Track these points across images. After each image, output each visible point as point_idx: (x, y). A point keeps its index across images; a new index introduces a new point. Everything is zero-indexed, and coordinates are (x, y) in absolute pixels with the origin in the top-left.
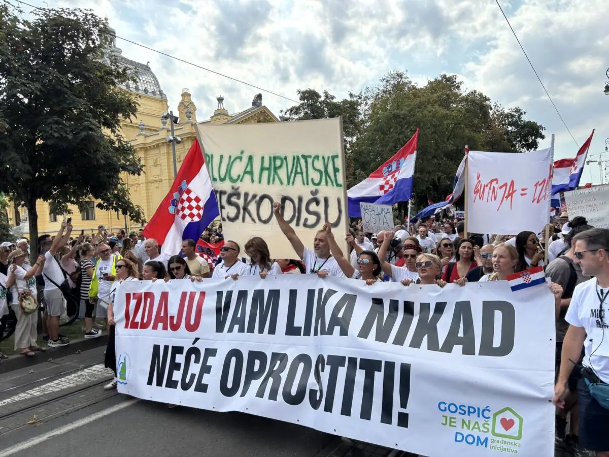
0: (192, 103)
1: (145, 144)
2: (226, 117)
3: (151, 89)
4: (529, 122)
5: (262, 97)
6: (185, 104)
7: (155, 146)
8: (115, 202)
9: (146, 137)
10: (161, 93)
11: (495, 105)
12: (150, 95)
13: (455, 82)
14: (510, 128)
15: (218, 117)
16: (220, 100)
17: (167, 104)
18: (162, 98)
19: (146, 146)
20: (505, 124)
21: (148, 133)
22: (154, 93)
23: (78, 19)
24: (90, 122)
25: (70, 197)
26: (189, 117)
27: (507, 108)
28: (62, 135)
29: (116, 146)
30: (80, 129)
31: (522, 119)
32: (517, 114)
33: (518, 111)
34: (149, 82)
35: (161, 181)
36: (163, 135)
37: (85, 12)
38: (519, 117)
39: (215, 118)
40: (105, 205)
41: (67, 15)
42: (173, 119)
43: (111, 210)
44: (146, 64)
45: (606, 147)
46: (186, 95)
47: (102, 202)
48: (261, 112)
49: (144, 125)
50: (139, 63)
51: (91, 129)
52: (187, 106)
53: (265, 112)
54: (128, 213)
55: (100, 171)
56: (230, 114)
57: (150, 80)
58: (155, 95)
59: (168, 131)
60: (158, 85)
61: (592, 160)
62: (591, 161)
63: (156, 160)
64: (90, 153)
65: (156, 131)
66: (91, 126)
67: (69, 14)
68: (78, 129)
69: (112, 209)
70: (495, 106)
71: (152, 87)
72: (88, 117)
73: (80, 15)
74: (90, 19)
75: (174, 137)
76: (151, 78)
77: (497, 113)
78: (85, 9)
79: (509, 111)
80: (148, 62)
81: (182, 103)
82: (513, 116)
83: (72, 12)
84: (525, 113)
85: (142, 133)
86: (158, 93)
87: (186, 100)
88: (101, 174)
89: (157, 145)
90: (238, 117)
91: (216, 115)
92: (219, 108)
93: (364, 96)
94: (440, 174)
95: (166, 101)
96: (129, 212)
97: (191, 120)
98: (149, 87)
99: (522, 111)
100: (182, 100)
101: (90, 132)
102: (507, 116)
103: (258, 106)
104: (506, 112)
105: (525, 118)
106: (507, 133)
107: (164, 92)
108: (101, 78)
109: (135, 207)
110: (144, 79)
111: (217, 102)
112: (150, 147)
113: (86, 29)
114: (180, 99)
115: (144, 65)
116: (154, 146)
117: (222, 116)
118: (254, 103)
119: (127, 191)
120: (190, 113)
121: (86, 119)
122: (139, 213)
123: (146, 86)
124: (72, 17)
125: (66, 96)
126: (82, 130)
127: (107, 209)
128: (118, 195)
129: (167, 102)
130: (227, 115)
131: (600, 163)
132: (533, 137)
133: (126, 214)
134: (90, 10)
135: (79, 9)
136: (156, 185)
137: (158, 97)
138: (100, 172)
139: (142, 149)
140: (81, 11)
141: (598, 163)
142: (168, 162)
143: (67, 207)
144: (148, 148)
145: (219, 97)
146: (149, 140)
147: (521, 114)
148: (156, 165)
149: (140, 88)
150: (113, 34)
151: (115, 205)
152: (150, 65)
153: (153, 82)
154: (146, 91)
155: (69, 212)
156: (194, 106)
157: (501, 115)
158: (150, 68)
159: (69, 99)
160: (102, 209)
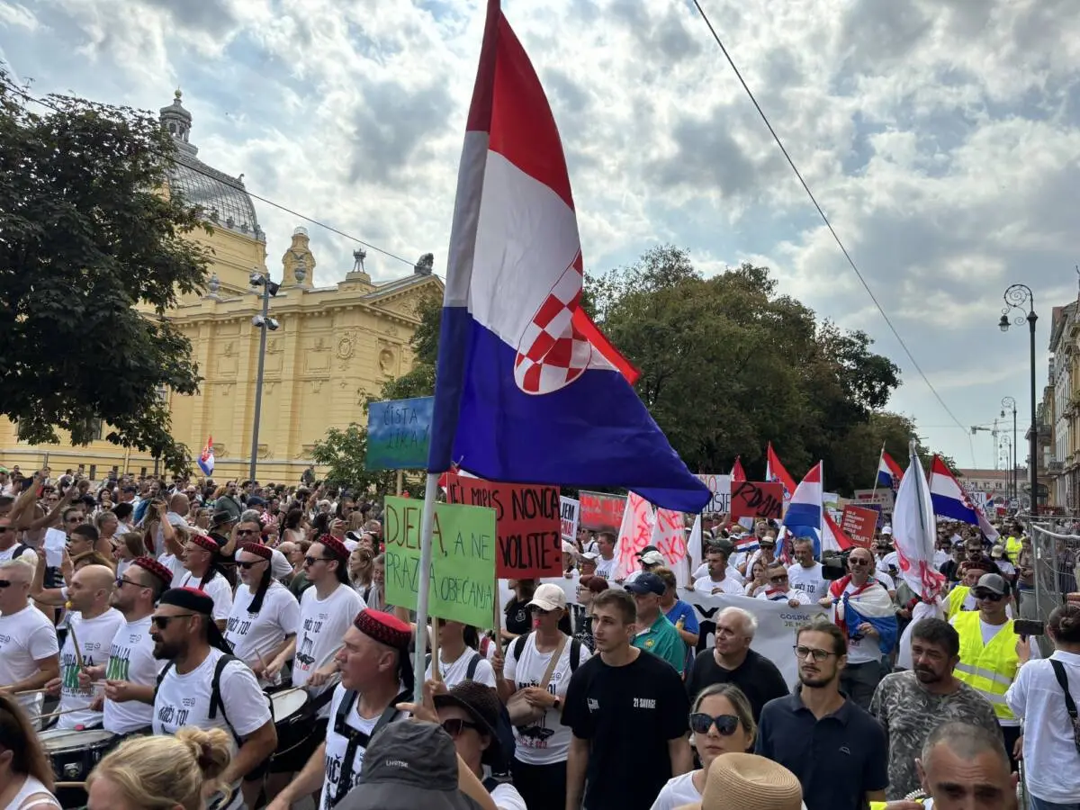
0: (308, 253)
1: (214, 314)
2: (365, 286)
3: (240, 220)
4: (877, 358)
5: (434, 261)
6: (297, 253)
7: (233, 321)
8: (140, 434)
9: (219, 302)
10: (257, 230)
11: (825, 322)
12: (235, 230)
13: (765, 278)
14: (846, 363)
15: (352, 285)
16: (360, 256)
17: (264, 250)
18: (257, 239)
19: (217, 319)
20: (839, 355)
21: (222, 296)
22: (244, 228)
23: (125, 125)
24: (118, 295)
25: (61, 415)
26: (300, 279)
27: (845, 329)
28: (65, 307)
29: (158, 336)
30: (98, 306)
31: (867, 351)
32: (859, 343)
33: (861, 337)
34: (238, 209)
35: (234, 383)
36: (249, 303)
37: (139, 114)
38: (862, 347)
39: (346, 286)
40: (122, 437)
41: (108, 117)
42: (270, 287)
43: (132, 446)
44: (237, 177)
45: (1003, 412)
46: (300, 238)
47: (117, 431)
48: (428, 284)
49: (217, 283)
50: (225, 175)
51: (119, 309)
52: (299, 258)
53: (435, 286)
54: (163, 456)
55: (121, 378)
56: (373, 280)
57: (240, 206)
58: (246, 232)
59: (260, 297)
60: (253, 215)
61: (982, 427)
62: (980, 429)
63: (231, 347)
64: (110, 345)
65: (239, 294)
66: (120, 303)
67: (112, 114)
68: (94, 306)
69: (134, 445)
70: (825, 325)
71: (242, 218)
72: (115, 288)
73: (129, 118)
74: (145, 126)
75: (266, 319)
76: (243, 203)
77: (828, 336)
78: (140, 110)
79: (846, 335)
80: (242, 175)
81: (290, 251)
82: (853, 344)
83: (117, 113)
84: (872, 341)
85: (212, 294)
86: (252, 229)
87: (300, 246)
88: (122, 385)
89: (237, 320)
90: (385, 289)
91: (348, 281)
92: (356, 270)
93: (609, 283)
94: (721, 430)
95: (264, 244)
96: (165, 453)
97: (304, 284)
98: (236, 217)
99: (867, 337)
100: (292, 247)
101: (117, 313)
102: (844, 343)
103: (424, 275)
104: (842, 335)
105: (872, 350)
106: (841, 370)
107: (263, 229)
108: (151, 221)
109: (177, 446)
110: (230, 202)
111: (354, 259)
112: (223, 321)
113: (135, 140)
114: (289, 244)
115: (233, 178)
116: (230, 320)
117: (358, 284)
118: (419, 268)
119: (167, 415)
120: (304, 272)
121: (111, 290)
122: (182, 457)
123: (231, 214)
124: (115, 120)
125: (84, 248)
126: (101, 308)
127: (126, 444)
128: (148, 420)
129: (265, 246)
130: (368, 283)
131: (994, 433)
132: (883, 383)
133: (158, 456)
134: (149, 112)
135: (130, 108)
136: (225, 388)
137: (252, 236)
138: (121, 382)
139: (209, 324)
140: (132, 112)
141: (990, 432)
142: (252, 351)
143: (51, 430)
144: (220, 323)
145: (357, 250)
146: (223, 309)
147: (865, 342)
148: (229, 353)
149: (221, 217)
150: (187, 121)
151: (140, 439)
152: (243, 180)
153: (245, 209)
154: (230, 223)
155: (55, 440)
156: (312, 259)
157: (832, 340)
158: (243, 186)
159: (88, 253)
160: (116, 443)
